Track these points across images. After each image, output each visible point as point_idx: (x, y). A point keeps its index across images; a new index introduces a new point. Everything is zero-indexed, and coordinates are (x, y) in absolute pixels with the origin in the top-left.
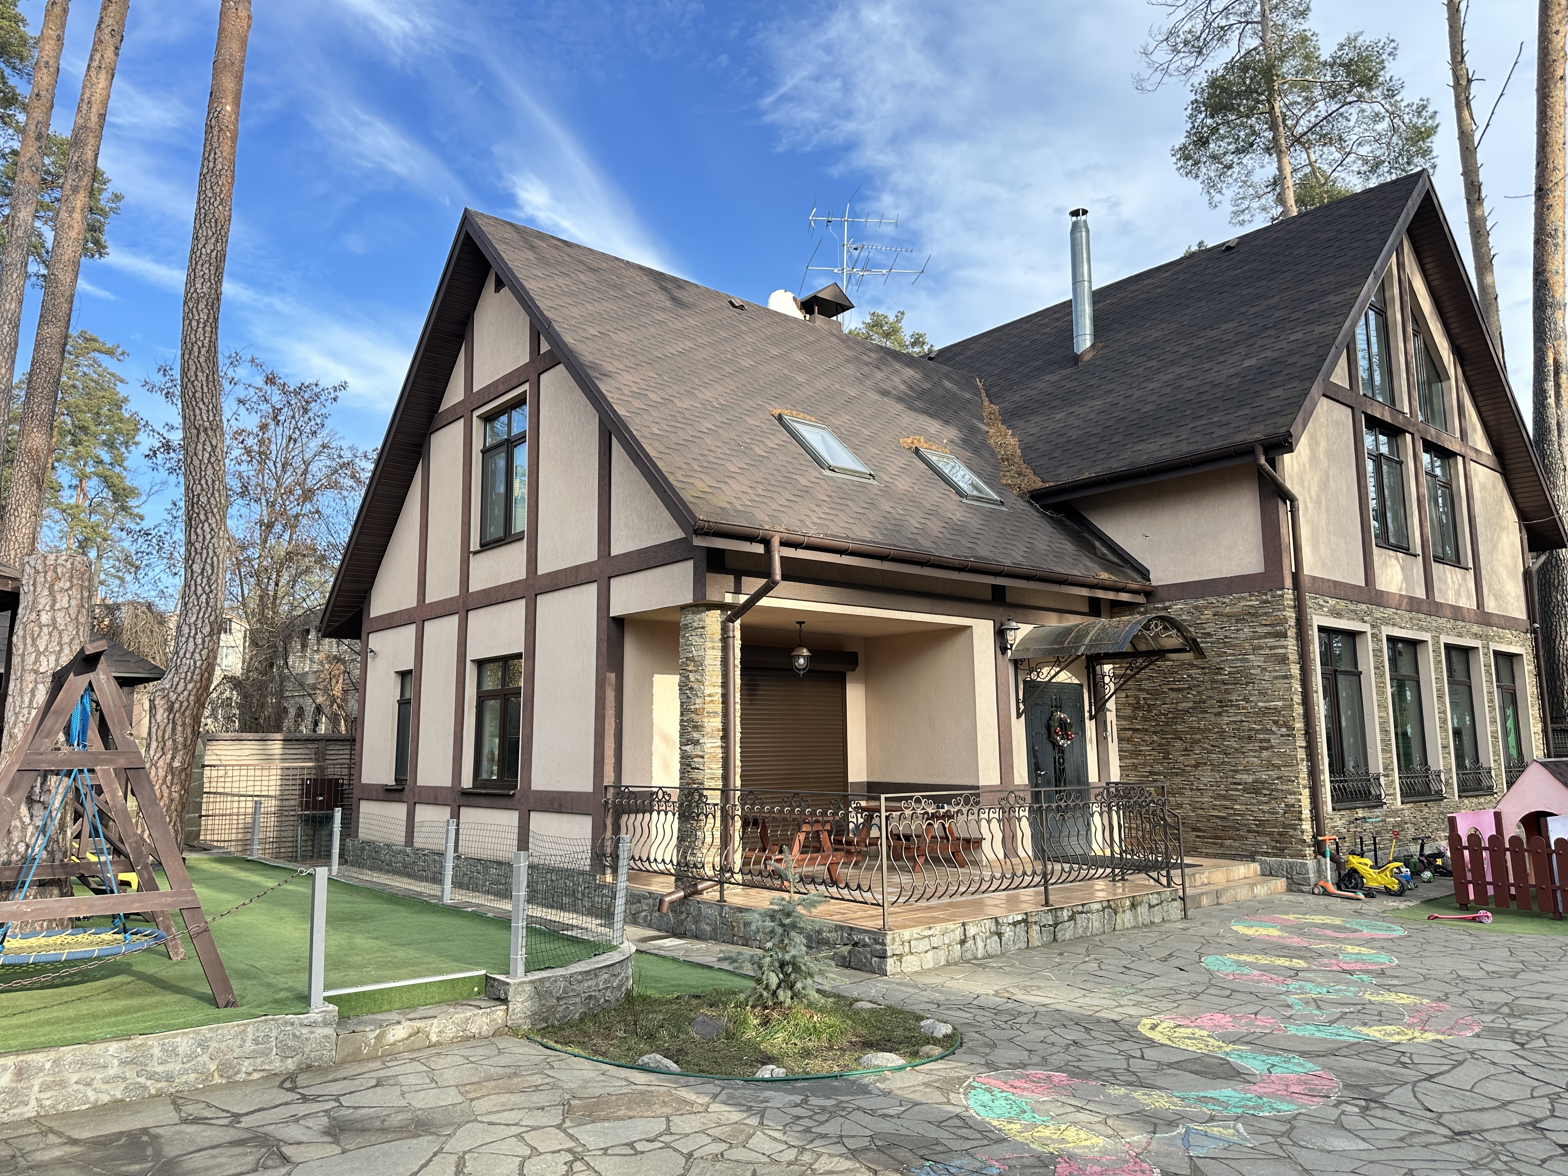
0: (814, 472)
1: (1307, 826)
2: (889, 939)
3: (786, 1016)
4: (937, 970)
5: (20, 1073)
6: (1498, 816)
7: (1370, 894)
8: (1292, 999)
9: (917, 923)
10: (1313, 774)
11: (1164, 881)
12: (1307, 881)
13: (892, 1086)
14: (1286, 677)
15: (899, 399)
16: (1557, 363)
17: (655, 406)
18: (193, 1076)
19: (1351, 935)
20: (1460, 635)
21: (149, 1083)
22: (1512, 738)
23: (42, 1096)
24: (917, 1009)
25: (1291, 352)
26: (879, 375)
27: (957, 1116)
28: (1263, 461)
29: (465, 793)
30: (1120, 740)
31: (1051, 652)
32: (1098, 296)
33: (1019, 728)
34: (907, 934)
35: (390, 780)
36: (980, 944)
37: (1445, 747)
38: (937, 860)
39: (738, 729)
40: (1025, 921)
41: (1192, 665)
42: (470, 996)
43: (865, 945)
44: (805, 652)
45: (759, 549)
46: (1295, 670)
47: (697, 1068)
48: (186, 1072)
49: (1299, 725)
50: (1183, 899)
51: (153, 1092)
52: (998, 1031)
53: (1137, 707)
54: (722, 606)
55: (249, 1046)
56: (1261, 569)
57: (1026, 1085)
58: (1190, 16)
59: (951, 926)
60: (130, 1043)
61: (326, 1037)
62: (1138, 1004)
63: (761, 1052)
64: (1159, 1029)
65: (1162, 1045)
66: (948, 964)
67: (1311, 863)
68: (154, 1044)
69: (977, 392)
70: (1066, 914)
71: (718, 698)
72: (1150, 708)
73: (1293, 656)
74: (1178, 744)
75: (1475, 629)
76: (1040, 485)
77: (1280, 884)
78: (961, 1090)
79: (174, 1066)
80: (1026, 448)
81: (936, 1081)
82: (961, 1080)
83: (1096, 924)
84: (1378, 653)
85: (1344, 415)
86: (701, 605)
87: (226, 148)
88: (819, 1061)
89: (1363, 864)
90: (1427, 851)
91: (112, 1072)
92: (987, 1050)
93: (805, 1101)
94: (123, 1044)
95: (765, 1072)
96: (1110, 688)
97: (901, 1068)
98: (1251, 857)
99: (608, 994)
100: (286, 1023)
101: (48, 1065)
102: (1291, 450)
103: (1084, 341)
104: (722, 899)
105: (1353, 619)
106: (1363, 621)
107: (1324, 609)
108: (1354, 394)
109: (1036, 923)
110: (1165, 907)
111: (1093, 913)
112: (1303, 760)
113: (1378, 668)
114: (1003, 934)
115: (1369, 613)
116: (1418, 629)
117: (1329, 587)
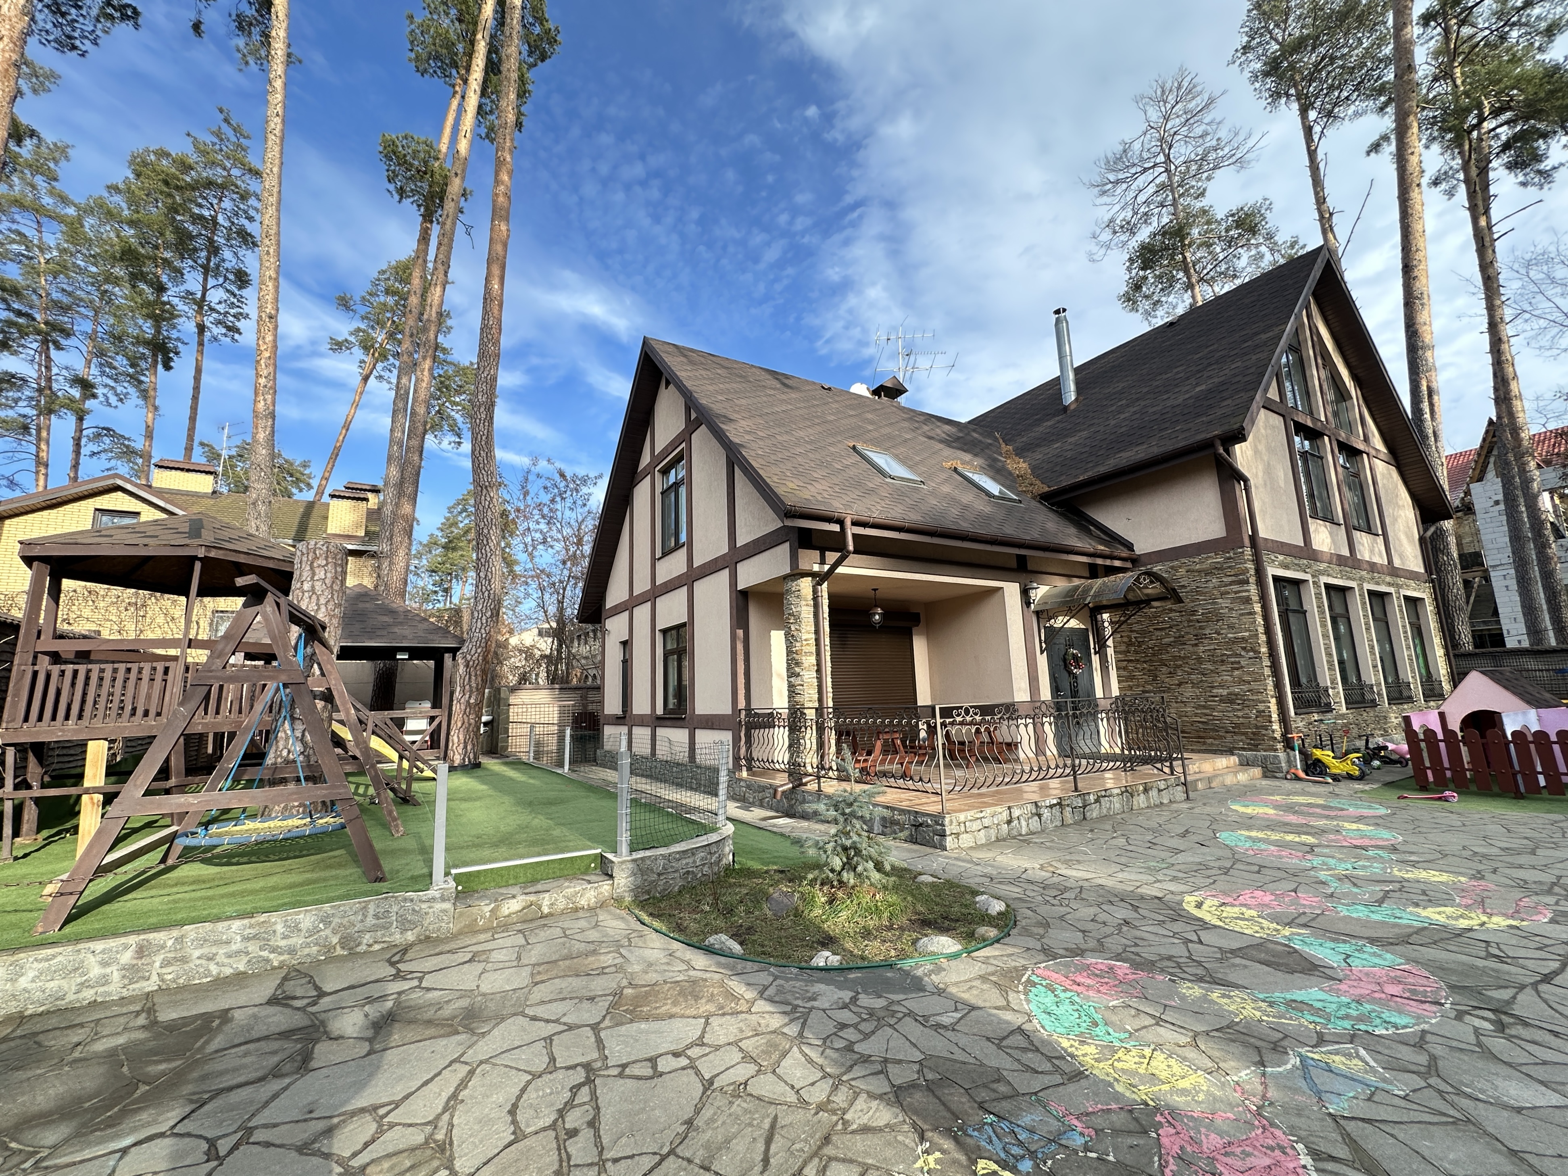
0: (878, 479)
1: (1276, 726)
2: (947, 821)
3: (850, 896)
4: (989, 845)
5: (141, 951)
6: (1442, 716)
7: (1336, 778)
8: (1323, 875)
9: (971, 807)
10: (1278, 686)
11: (1167, 770)
12: (1280, 770)
13: (947, 980)
14: (1250, 613)
15: (941, 441)
16: (1430, 389)
17: (762, 439)
18: (315, 949)
19: (1340, 813)
20: (1378, 583)
21: (272, 956)
22: (1421, 660)
23: (164, 971)
24: (972, 882)
25: (1235, 375)
26: (926, 428)
27: (1020, 1030)
28: (1221, 451)
29: (659, 718)
30: (1118, 668)
31: (1064, 603)
32: (1078, 371)
33: (1042, 661)
34: (962, 817)
35: (618, 711)
36: (1024, 823)
37: (1375, 666)
38: (986, 759)
39: (829, 664)
40: (1059, 804)
41: (1171, 610)
42: (586, 871)
43: (928, 826)
44: (879, 611)
45: (836, 528)
46: (1257, 608)
47: (760, 949)
48: (308, 945)
49: (1264, 650)
50: (1185, 784)
51: (276, 964)
52: (1048, 907)
53: (1130, 644)
54: (813, 575)
55: (370, 921)
56: (1224, 534)
57: (1089, 981)
58: (1123, 208)
59: (998, 809)
60: (253, 921)
61: (444, 911)
62: (1174, 879)
63: (824, 932)
64: (1205, 907)
65: (1215, 927)
66: (998, 840)
67: (1282, 755)
68: (278, 921)
69: (996, 440)
70: (1092, 798)
71: (813, 642)
72: (1140, 644)
73: (1255, 598)
74: (1164, 669)
75: (1388, 579)
76: (1047, 489)
77: (1257, 772)
78: (1021, 988)
79: (297, 941)
80: (1034, 469)
81: (993, 974)
82: (1019, 972)
83: (1117, 805)
84: (1318, 596)
85: (1278, 421)
86: (797, 574)
87: (496, 312)
88: (877, 943)
89: (1325, 755)
90: (1371, 746)
91: (234, 947)
92: (1041, 931)
93: (854, 1000)
94: (246, 922)
95: (824, 958)
96: (1108, 631)
97: (955, 956)
98: (1230, 752)
99: (706, 869)
100: (405, 900)
101: (170, 943)
102: (1244, 439)
103: (1070, 395)
104: (820, 790)
105: (1298, 570)
106: (1305, 572)
107: (1275, 563)
108: (1284, 406)
109: (1068, 805)
110: (1171, 790)
111: (1114, 797)
112: (1269, 676)
113: (1319, 607)
114: (1041, 815)
115: (1309, 566)
116: (1346, 579)
117: (1278, 546)
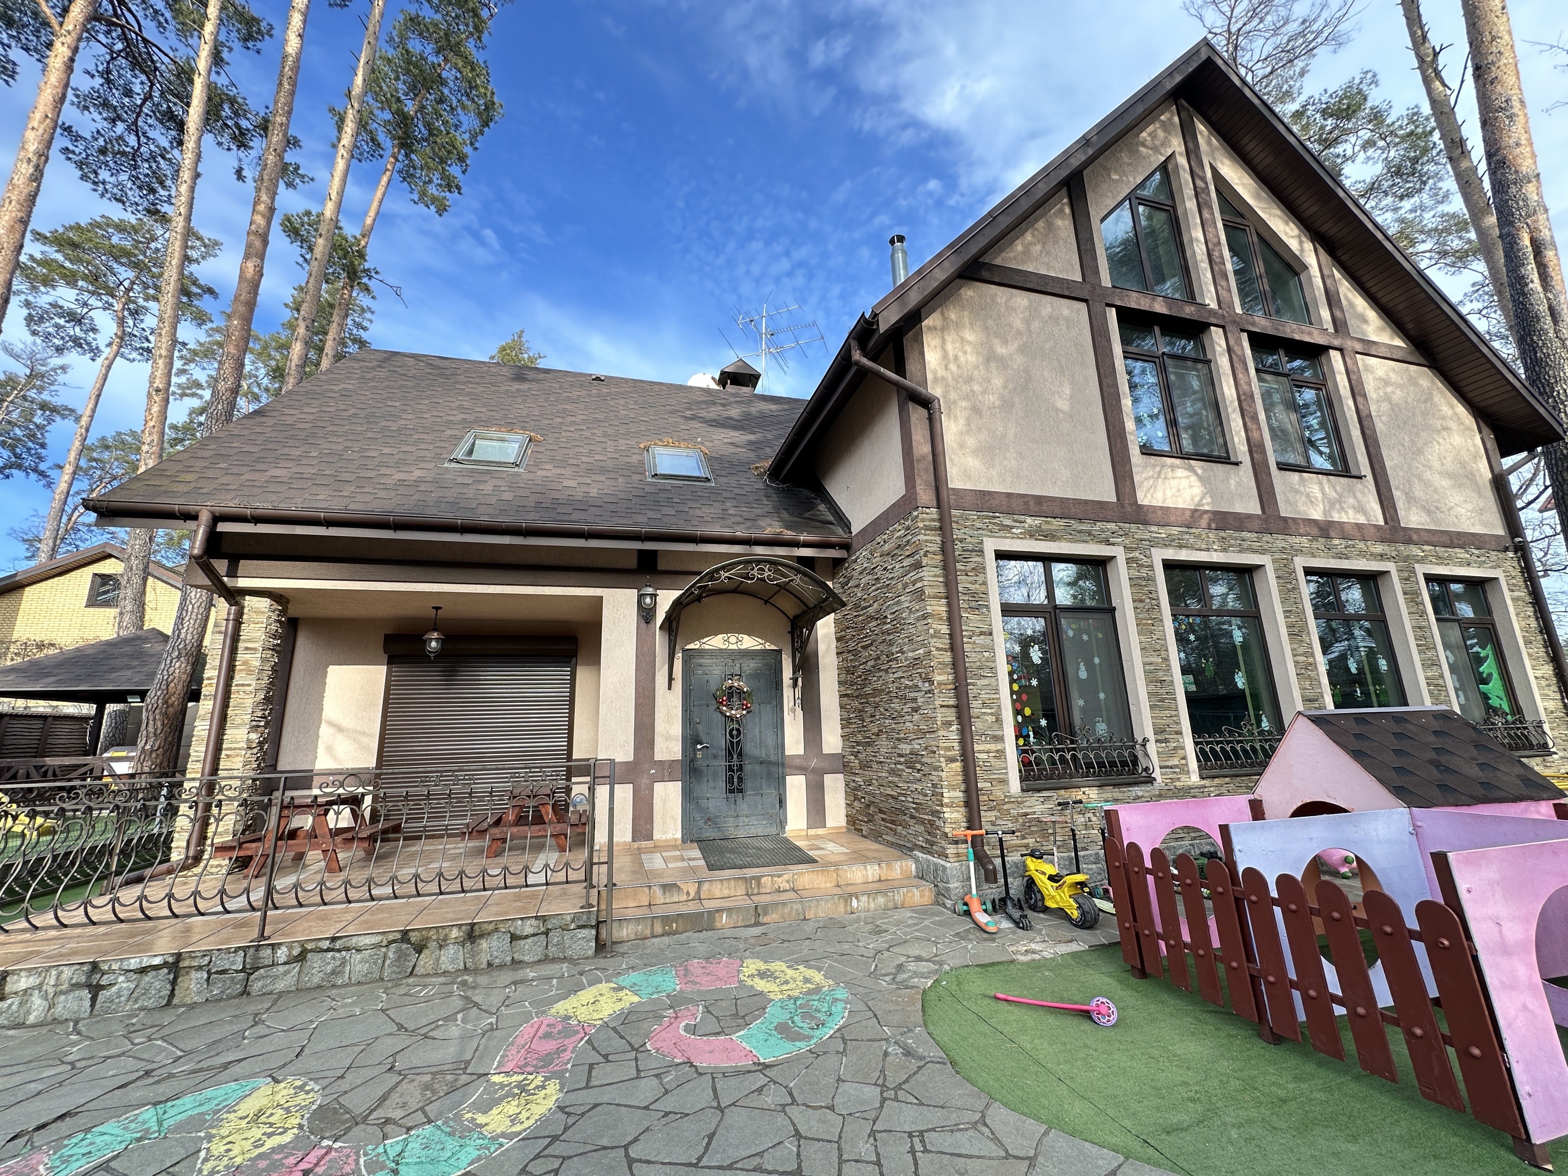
1: (952, 813)
14: (924, 617)
20: (1342, 556)
28: (859, 357)
33: (670, 700)
46: (937, 607)
49: (943, 677)
56: (904, 491)
73: (934, 590)
75: (1379, 548)
85: (1064, 308)
89: (1040, 873)
105: (1083, 541)
106: (1108, 543)
107: (1014, 530)
108: (1088, 286)
109: (200, 968)
110: (555, 936)
111: (358, 950)
112: (950, 724)
113: (1141, 601)
114: (103, 988)
115: (1121, 533)
116: (1240, 551)
117: (1026, 503)
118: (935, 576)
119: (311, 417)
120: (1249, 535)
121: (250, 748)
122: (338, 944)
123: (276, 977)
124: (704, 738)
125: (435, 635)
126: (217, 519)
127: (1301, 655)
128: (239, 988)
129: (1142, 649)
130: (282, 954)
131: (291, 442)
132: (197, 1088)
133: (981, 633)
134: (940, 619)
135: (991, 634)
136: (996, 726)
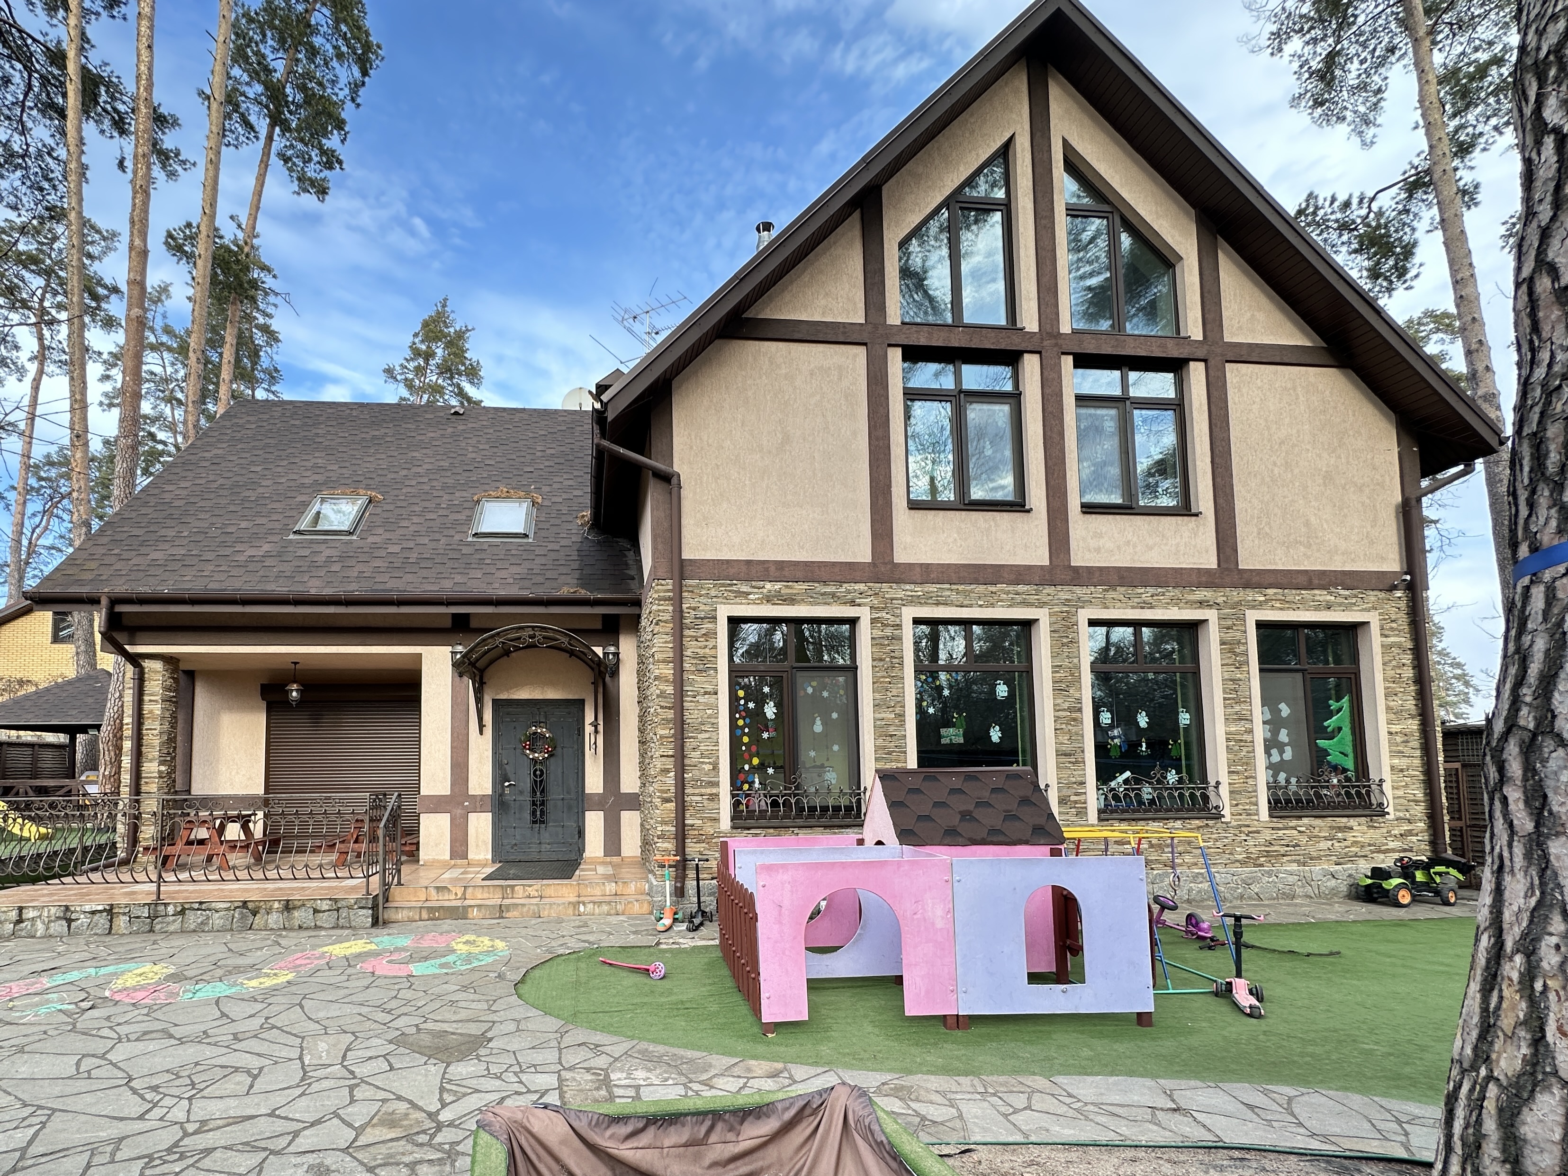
0: (275, 537)
1: (665, 844)
20: (1146, 606)
33: (481, 743)
46: (665, 670)
49: (665, 731)
75: (1202, 594)
105: (825, 603)
106: (853, 603)
107: (751, 596)
108: (870, 327)
109: (124, 914)
110: (344, 913)
111: (217, 911)
112: (668, 771)
113: (881, 660)
114: (73, 920)
115: (870, 593)
116: (1010, 606)
117: (767, 570)
118: (666, 642)
119: (185, 492)
120: (1026, 588)
121: (160, 777)
122: (204, 906)
123: (168, 923)
124: (511, 775)
125: (295, 686)
126: (114, 601)
127: (1064, 710)
128: (147, 928)
129: (875, 706)
130: (171, 909)
131: (169, 523)
132: (117, 964)
133: (706, 693)
134: (667, 681)
135: (716, 693)
136: (713, 773)
